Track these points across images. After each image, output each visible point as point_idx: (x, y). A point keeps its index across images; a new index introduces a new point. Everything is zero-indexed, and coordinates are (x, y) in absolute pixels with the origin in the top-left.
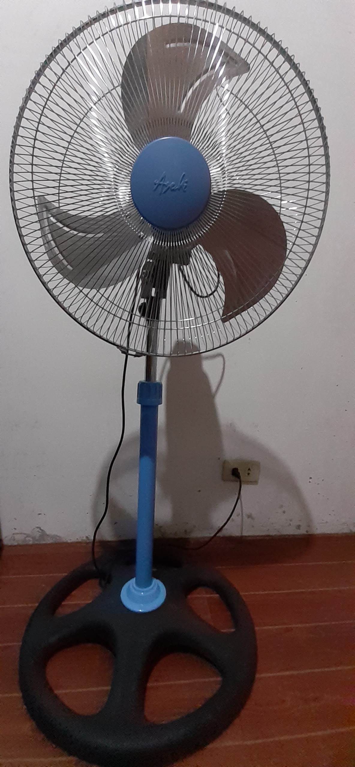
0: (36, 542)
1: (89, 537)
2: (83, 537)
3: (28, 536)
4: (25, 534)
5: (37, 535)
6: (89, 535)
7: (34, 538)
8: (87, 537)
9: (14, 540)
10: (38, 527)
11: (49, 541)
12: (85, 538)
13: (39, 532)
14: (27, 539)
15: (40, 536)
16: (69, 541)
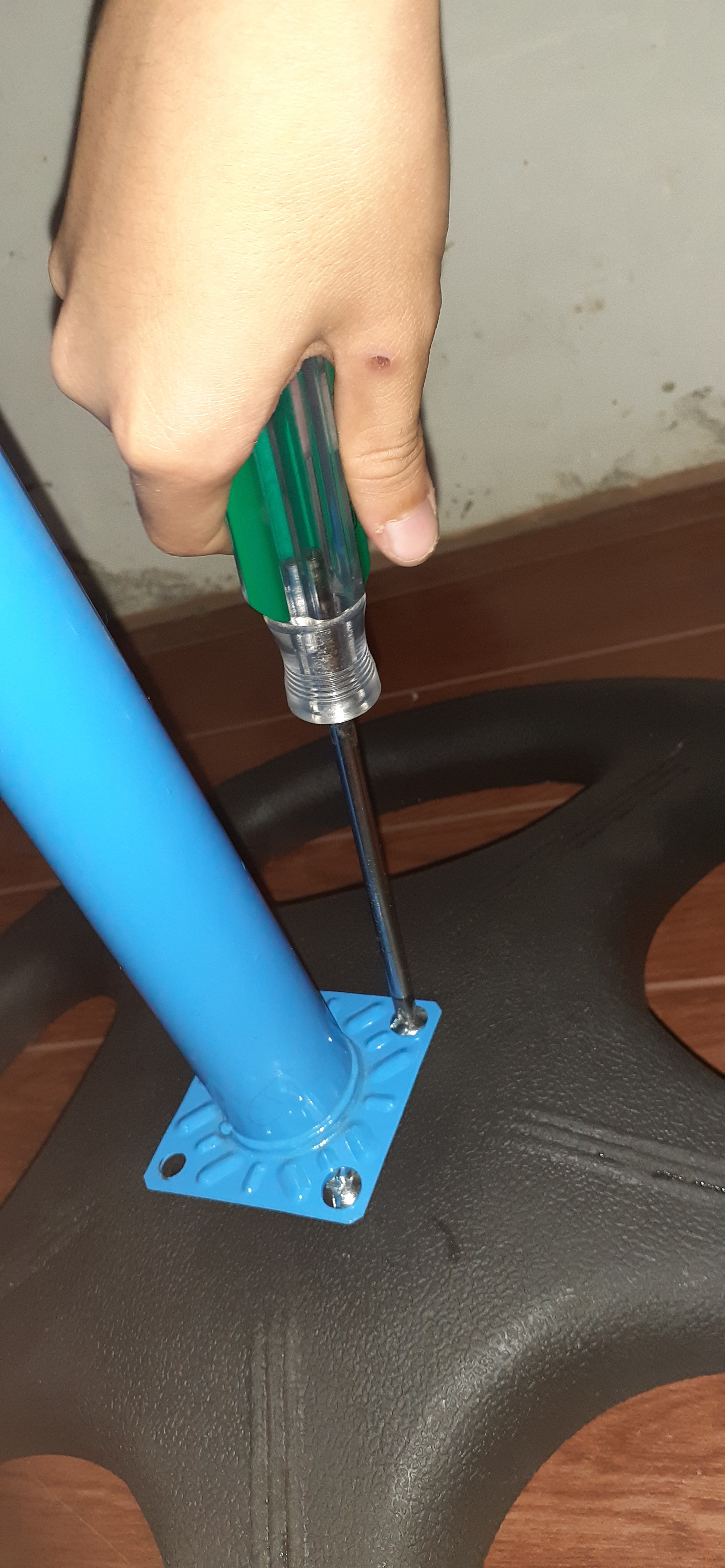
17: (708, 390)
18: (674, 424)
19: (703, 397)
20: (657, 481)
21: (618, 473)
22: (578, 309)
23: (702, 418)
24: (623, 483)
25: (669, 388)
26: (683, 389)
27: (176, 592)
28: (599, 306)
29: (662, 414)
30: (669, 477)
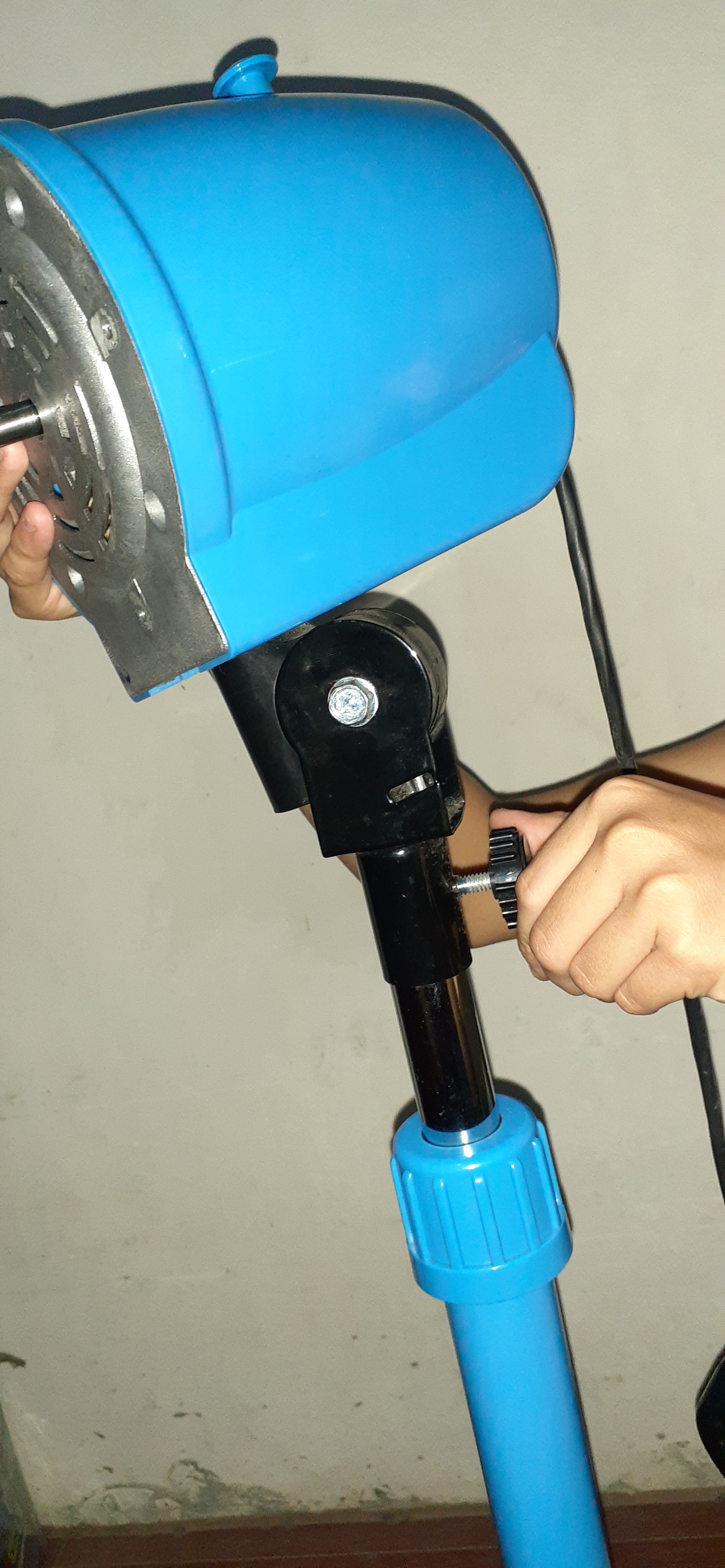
0: (196, 1515)
1: (384, 1490)
2: (363, 1492)
3: (159, 1493)
4: (148, 1487)
5: (193, 1488)
6: (386, 1486)
7: (183, 1501)
8: (378, 1492)
9: (116, 1508)
10: (186, 1463)
11: (242, 1509)
12: (370, 1496)
13: (196, 1478)
14: (159, 1503)
15: (203, 1492)
16: (313, 1508)
17: (688, 1442)
18: (662, 1460)
19: (683, 1446)
20: (646, 1494)
21: (620, 1483)
22: (607, 1379)
23: (681, 1459)
24: (624, 1490)
25: (661, 1437)
26: (671, 1439)
27: (272, 1506)
28: (620, 1379)
29: (655, 1452)
30: (655, 1493)
